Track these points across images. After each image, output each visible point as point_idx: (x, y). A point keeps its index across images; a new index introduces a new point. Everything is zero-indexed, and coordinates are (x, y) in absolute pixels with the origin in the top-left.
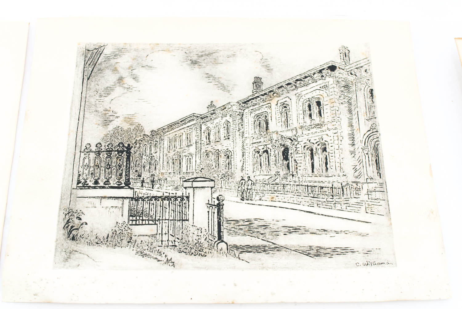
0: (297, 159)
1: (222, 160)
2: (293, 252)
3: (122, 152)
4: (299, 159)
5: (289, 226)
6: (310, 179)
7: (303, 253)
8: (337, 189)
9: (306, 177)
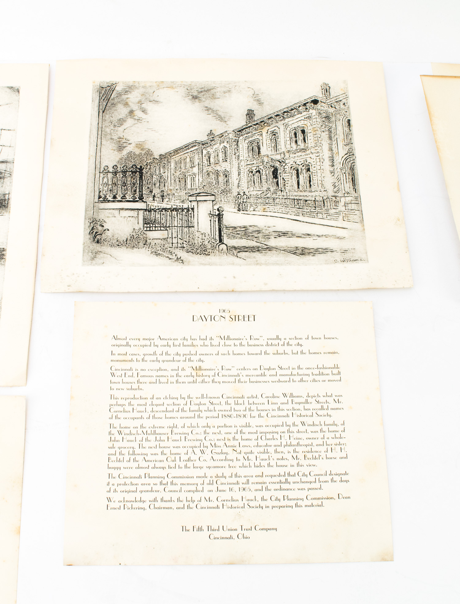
0: (285, 177)
1: (221, 179)
2: (282, 252)
3: (136, 172)
4: (287, 178)
5: (278, 231)
6: (296, 194)
7: (290, 252)
8: (319, 202)
9: (293, 192)
